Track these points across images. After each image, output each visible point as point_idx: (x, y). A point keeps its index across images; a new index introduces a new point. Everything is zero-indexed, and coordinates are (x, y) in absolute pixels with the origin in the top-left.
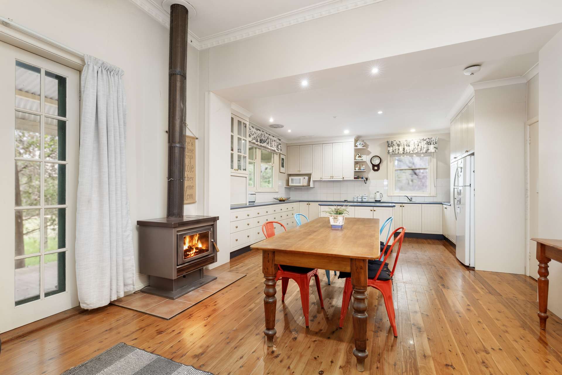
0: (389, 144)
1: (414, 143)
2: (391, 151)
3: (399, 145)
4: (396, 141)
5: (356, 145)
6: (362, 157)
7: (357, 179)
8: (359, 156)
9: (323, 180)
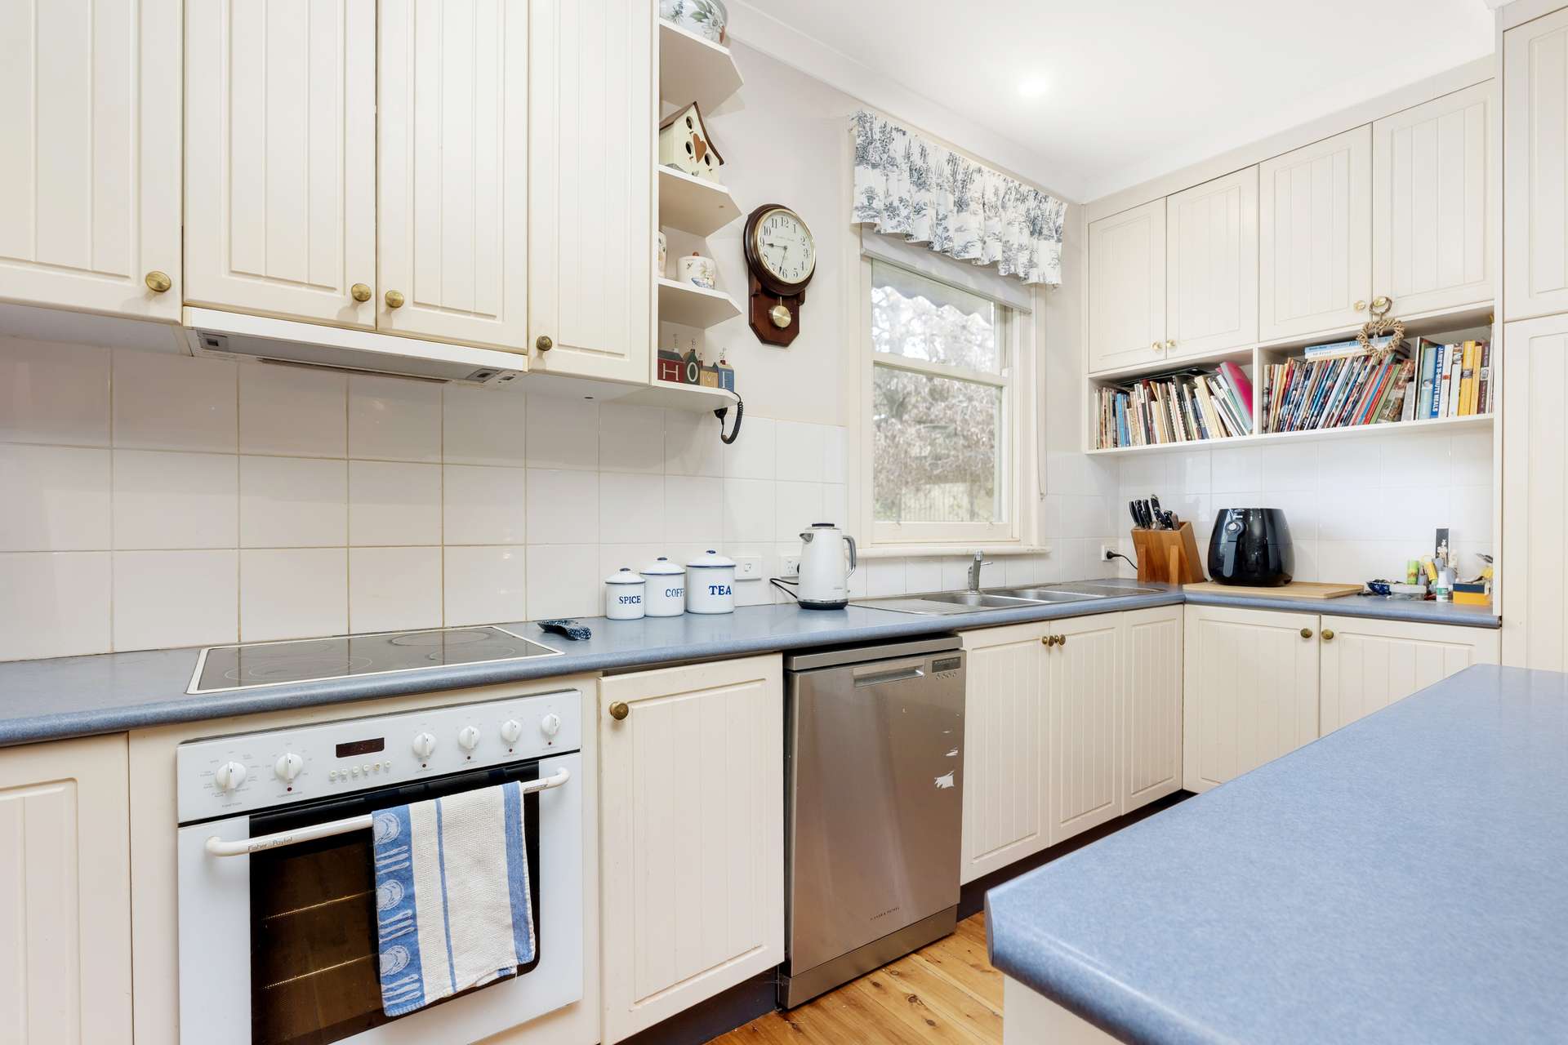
0: (870, 145)
1: (983, 195)
2: (881, 203)
3: (918, 178)
4: (907, 140)
7: (683, 379)
8: (692, 142)
9: (187, 323)
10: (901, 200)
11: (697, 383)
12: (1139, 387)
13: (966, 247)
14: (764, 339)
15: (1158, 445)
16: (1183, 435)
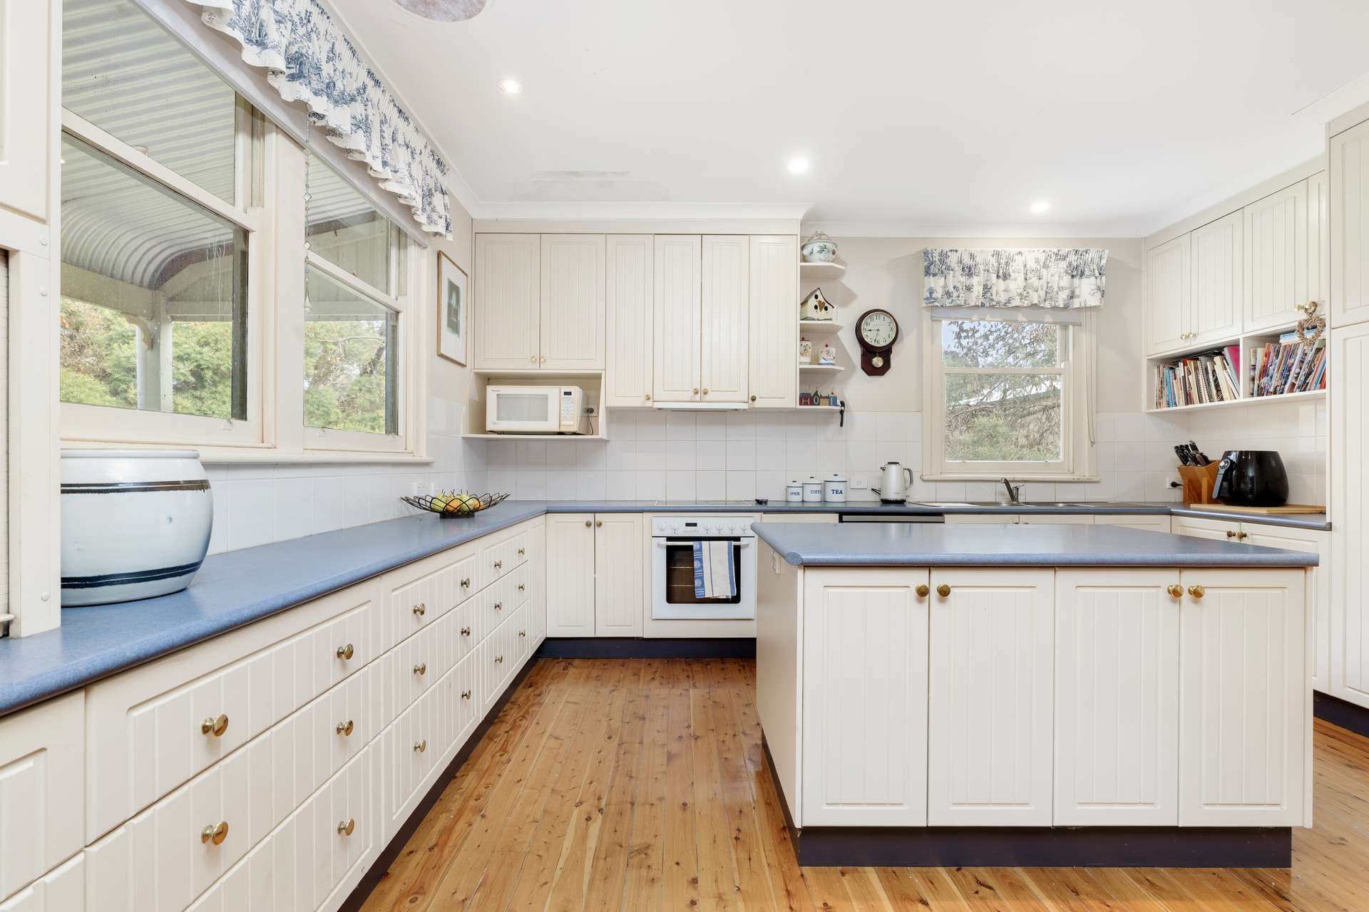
0: (932, 265)
1: (1025, 266)
2: (939, 293)
3: (969, 271)
4: (959, 254)
5: (806, 252)
6: (829, 307)
7: (812, 404)
8: (817, 304)
9: (655, 407)
10: (955, 287)
11: (819, 404)
12: (1181, 364)
13: (1009, 300)
14: (869, 374)
15: (1197, 405)
16: (1207, 398)
